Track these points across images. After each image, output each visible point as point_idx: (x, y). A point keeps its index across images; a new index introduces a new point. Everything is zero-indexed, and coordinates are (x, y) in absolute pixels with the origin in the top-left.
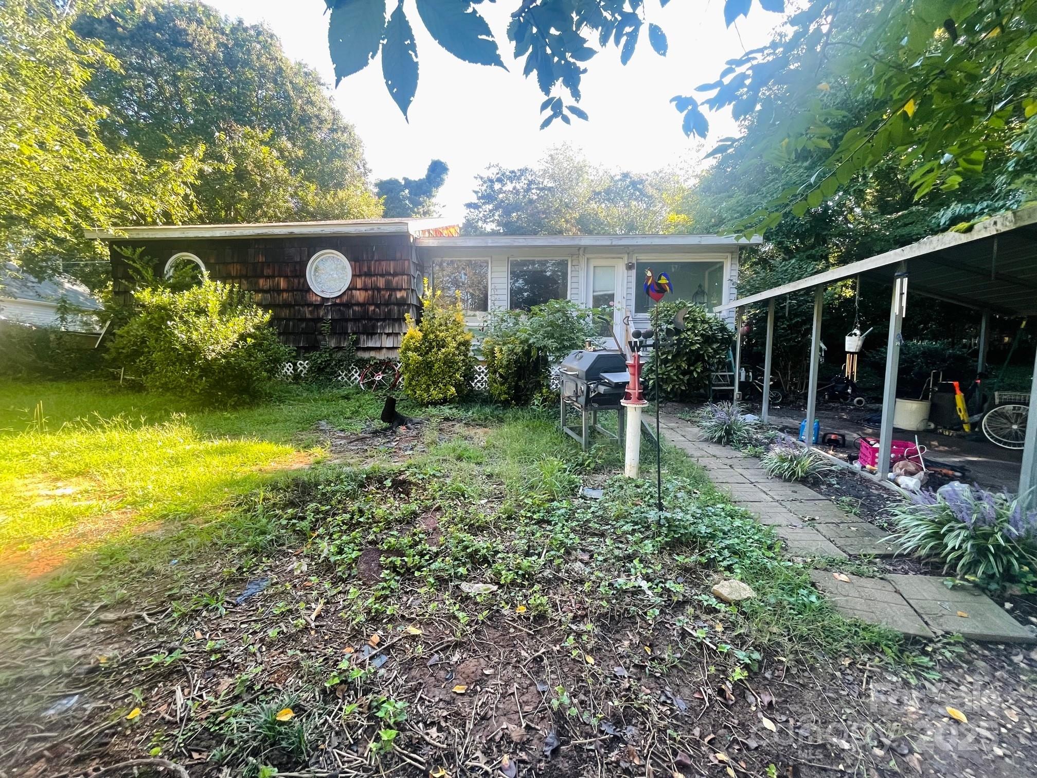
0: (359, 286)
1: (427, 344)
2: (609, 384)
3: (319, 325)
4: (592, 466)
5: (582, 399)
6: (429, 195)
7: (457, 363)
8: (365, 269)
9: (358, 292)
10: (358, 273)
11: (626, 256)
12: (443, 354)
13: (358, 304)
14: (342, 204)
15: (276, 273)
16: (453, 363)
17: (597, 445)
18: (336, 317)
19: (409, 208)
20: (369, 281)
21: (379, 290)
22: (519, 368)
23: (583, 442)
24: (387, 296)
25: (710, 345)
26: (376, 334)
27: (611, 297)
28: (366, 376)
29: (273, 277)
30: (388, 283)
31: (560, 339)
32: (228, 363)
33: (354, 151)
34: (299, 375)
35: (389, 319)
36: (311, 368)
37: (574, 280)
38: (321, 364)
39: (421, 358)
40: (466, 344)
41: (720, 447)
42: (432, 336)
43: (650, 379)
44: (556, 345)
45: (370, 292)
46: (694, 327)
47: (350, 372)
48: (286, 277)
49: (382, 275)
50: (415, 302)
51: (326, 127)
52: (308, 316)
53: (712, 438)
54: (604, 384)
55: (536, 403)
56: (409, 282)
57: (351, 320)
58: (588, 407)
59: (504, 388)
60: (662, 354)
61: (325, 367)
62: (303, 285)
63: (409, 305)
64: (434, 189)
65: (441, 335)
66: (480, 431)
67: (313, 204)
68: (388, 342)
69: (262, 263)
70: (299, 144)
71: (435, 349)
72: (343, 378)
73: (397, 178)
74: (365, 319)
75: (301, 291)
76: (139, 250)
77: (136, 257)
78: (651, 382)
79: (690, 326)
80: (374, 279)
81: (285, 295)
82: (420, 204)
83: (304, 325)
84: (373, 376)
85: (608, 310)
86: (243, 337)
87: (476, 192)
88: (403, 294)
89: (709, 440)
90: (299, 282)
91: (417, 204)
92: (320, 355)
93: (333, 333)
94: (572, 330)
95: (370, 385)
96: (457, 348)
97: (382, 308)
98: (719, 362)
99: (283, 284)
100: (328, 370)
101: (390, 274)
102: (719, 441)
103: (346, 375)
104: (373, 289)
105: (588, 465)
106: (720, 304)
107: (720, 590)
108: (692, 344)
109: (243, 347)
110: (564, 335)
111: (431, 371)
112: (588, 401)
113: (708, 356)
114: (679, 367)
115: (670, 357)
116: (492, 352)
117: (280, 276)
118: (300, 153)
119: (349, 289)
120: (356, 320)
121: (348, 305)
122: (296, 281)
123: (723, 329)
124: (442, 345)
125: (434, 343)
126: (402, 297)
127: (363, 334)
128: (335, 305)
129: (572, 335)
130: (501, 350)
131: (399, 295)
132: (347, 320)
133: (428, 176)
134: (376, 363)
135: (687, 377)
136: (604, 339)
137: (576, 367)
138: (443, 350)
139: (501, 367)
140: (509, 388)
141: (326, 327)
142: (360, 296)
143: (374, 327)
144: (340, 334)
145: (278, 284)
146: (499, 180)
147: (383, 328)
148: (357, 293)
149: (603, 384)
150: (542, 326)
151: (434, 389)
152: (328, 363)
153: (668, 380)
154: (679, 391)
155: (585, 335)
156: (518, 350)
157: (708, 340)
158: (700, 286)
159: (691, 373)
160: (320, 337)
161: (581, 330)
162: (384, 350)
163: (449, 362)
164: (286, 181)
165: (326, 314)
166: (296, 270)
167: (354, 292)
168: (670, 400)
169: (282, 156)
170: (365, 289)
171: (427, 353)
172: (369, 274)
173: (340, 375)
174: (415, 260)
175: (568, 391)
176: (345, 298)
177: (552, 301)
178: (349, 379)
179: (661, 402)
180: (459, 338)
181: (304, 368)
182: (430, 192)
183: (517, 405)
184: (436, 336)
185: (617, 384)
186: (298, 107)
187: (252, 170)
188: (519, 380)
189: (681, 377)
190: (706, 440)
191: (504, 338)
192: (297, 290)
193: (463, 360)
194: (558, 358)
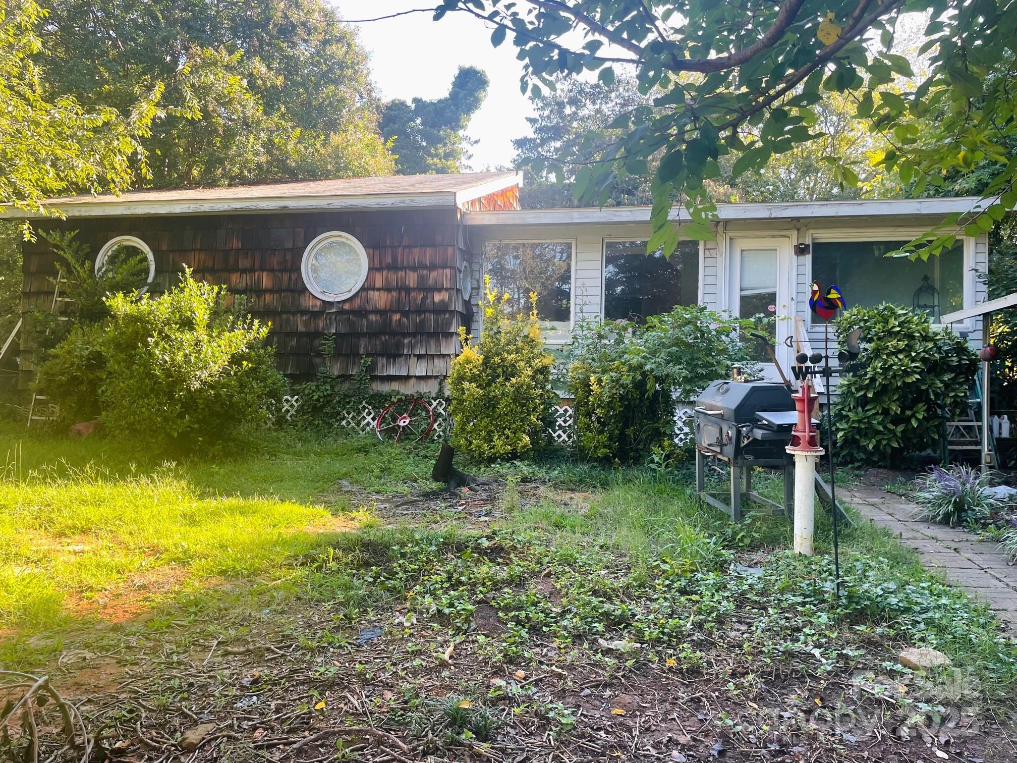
0: (379, 284)
1: (489, 371)
2: (769, 426)
3: (317, 342)
4: (747, 541)
5: (730, 450)
6: (455, 125)
7: (533, 399)
8: (389, 260)
9: (376, 293)
10: (377, 265)
11: (794, 234)
12: (512, 386)
13: (376, 311)
14: (336, 155)
15: (257, 266)
16: (527, 399)
17: (752, 513)
18: (343, 330)
19: (423, 148)
20: (393, 277)
21: (408, 290)
22: (627, 407)
23: (732, 513)
24: (419, 300)
25: (938, 375)
26: (401, 355)
27: (771, 298)
28: (383, 420)
29: (252, 270)
30: (422, 279)
31: (692, 365)
32: (217, 395)
33: (356, 72)
34: (284, 417)
35: (422, 334)
36: (302, 406)
37: (709, 271)
38: (318, 400)
39: (481, 392)
40: (544, 370)
41: (947, 529)
42: (497, 359)
43: (838, 430)
44: (685, 373)
45: (394, 294)
46: (909, 349)
47: (359, 413)
48: (271, 270)
49: (414, 269)
50: (460, 307)
51: (315, 39)
52: (301, 328)
53: (934, 517)
54: (761, 427)
55: (656, 459)
56: (454, 278)
57: (365, 335)
58: (740, 461)
59: (603, 438)
60: (858, 390)
61: (323, 407)
62: (296, 283)
63: (451, 312)
64: (463, 116)
65: (510, 357)
66: (578, 496)
67: (295, 156)
68: (420, 369)
69: (238, 250)
70: (275, 65)
71: (501, 379)
72: (348, 423)
73: (403, 99)
74: (385, 334)
75: (292, 291)
76: (69, 236)
77: (64, 244)
78: (841, 434)
79: (902, 345)
80: (401, 274)
81: (268, 298)
82: (441, 140)
83: (294, 343)
84: (394, 419)
85: (766, 320)
86: (236, 359)
87: (532, 121)
88: (444, 296)
89: (930, 520)
90: (290, 279)
91: (435, 141)
92: (317, 386)
93: (338, 354)
94: (709, 351)
95: (390, 432)
96: (533, 378)
97: (412, 316)
98: (955, 404)
99: (266, 280)
100: (327, 410)
101: (424, 267)
102: (946, 521)
103: (353, 418)
104: (399, 289)
105: (741, 540)
106: (960, 307)
107: (908, 657)
108: (906, 373)
109: (236, 373)
110: (699, 359)
111: (493, 411)
112: (739, 451)
113: (936, 394)
114: (886, 412)
115: (870, 395)
116: (586, 385)
117: (262, 269)
118: (280, 81)
119: (363, 289)
120: (372, 335)
121: (361, 313)
122: (285, 277)
123: (960, 349)
124: (510, 372)
125: (500, 370)
126: (442, 301)
127: (382, 355)
128: (341, 312)
129: (710, 359)
130: (599, 381)
131: (437, 297)
132: (358, 335)
133: (454, 95)
134: (400, 400)
135: (901, 428)
136: (761, 365)
137: (719, 404)
138: (513, 380)
139: (599, 406)
140: (610, 439)
141: (328, 346)
142: (380, 299)
143: (399, 345)
144: (347, 356)
145: (259, 280)
146: (573, 101)
147: (412, 346)
148: (374, 295)
149: (759, 428)
150: (663, 345)
151: (499, 438)
152: (328, 399)
153: (869, 432)
154: (889, 451)
155: (730, 359)
156: (627, 380)
157: (933, 368)
158: (926, 278)
159: (907, 420)
160: (318, 360)
161: (724, 351)
162: (413, 381)
163: (521, 398)
164: (258, 122)
165: (328, 326)
166: (286, 261)
167: (371, 293)
168: (874, 465)
169: (252, 87)
170: (387, 289)
171: (489, 384)
172: (394, 267)
173: (344, 418)
174: (461, 245)
175: (707, 438)
176: (357, 303)
177: (679, 308)
178: (358, 424)
179: (859, 468)
180: (537, 363)
181: (292, 406)
182: (457, 120)
183: (622, 463)
184: (503, 360)
185: (780, 426)
186: (279, 14)
187: (215, 111)
188: (626, 425)
189: (892, 427)
190: (925, 520)
191: (605, 362)
192: (288, 290)
193: (541, 395)
194: (687, 393)
